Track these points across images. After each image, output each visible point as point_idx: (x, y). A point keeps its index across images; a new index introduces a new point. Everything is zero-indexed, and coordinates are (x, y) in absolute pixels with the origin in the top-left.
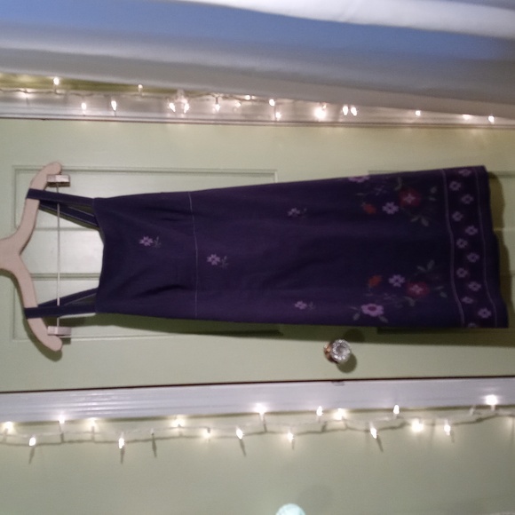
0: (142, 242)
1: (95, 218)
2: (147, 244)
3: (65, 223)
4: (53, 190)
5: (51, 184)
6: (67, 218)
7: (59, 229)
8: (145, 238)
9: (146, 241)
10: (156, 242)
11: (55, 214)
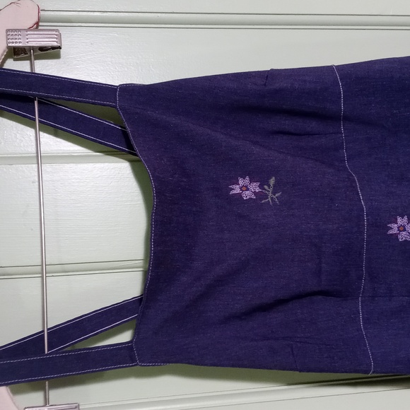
0: (236, 190)
1: (125, 134)
2: (247, 195)
3: (52, 144)
4: (22, 66)
5: (16, 53)
6: (56, 132)
7: (38, 158)
8: (241, 182)
9: (245, 188)
10: (269, 190)
11: (29, 121)
